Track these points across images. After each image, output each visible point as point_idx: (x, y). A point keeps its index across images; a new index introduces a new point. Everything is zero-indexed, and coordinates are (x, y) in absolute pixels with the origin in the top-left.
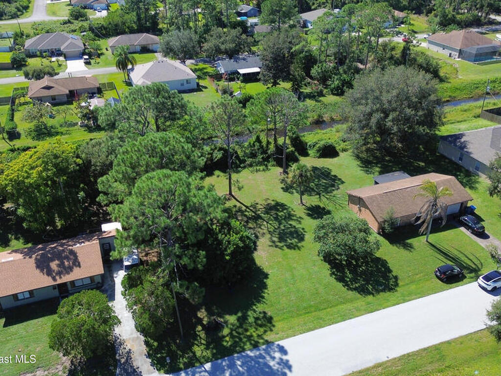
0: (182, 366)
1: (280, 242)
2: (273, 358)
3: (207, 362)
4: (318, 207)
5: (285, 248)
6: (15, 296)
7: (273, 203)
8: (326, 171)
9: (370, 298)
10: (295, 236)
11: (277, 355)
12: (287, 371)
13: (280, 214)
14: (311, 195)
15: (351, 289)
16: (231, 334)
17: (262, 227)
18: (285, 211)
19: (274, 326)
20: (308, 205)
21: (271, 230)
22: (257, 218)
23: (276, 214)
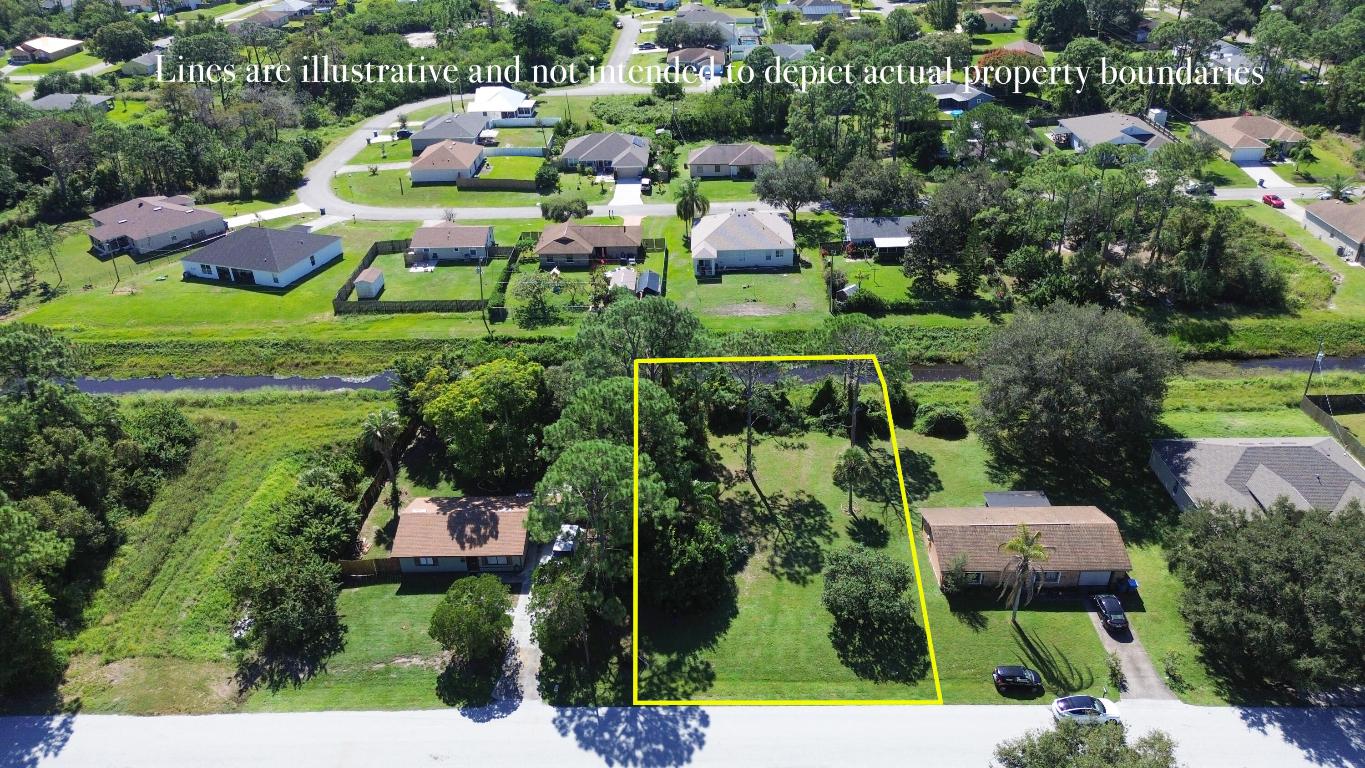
0: (573, 701)
1: (782, 566)
2: (687, 726)
3: (605, 705)
4: (874, 522)
5: (785, 577)
6: (417, 559)
7: (806, 500)
8: (924, 462)
9: (869, 684)
10: (810, 561)
11: (694, 723)
12: (695, 747)
13: (807, 521)
14: (873, 500)
15: (847, 664)
16: (651, 678)
17: (769, 537)
18: (817, 519)
19: (711, 685)
20: (859, 516)
21: (780, 544)
22: (770, 519)
23: (802, 520)
